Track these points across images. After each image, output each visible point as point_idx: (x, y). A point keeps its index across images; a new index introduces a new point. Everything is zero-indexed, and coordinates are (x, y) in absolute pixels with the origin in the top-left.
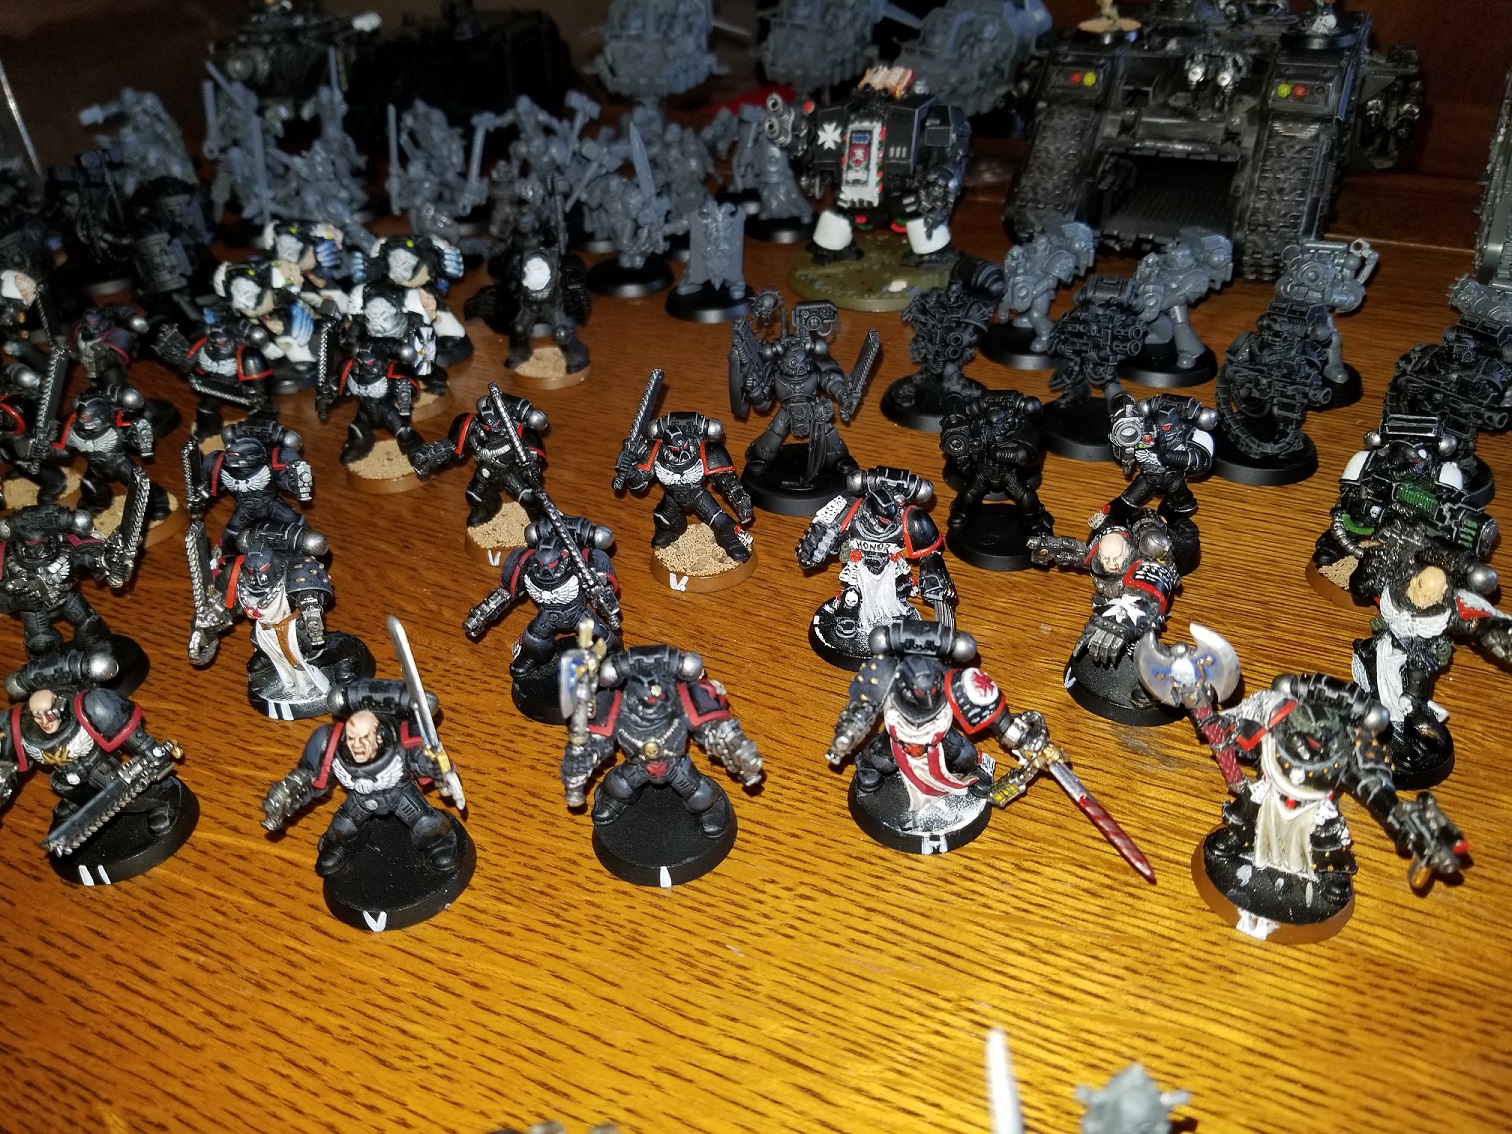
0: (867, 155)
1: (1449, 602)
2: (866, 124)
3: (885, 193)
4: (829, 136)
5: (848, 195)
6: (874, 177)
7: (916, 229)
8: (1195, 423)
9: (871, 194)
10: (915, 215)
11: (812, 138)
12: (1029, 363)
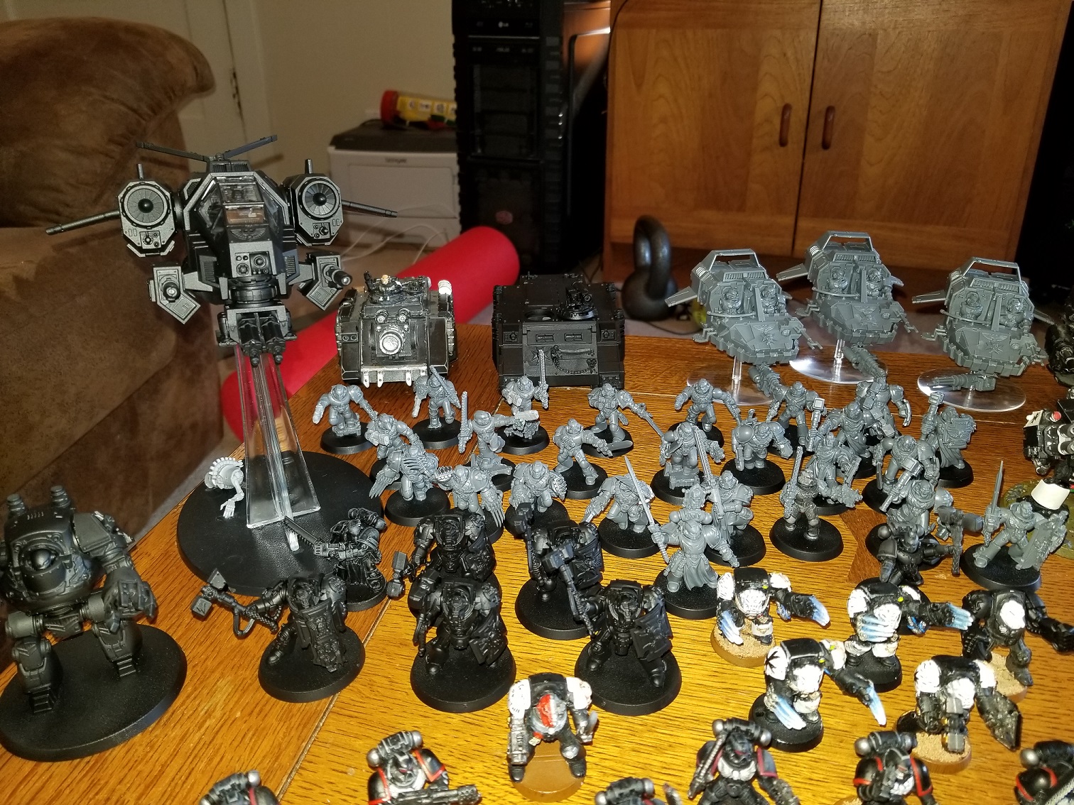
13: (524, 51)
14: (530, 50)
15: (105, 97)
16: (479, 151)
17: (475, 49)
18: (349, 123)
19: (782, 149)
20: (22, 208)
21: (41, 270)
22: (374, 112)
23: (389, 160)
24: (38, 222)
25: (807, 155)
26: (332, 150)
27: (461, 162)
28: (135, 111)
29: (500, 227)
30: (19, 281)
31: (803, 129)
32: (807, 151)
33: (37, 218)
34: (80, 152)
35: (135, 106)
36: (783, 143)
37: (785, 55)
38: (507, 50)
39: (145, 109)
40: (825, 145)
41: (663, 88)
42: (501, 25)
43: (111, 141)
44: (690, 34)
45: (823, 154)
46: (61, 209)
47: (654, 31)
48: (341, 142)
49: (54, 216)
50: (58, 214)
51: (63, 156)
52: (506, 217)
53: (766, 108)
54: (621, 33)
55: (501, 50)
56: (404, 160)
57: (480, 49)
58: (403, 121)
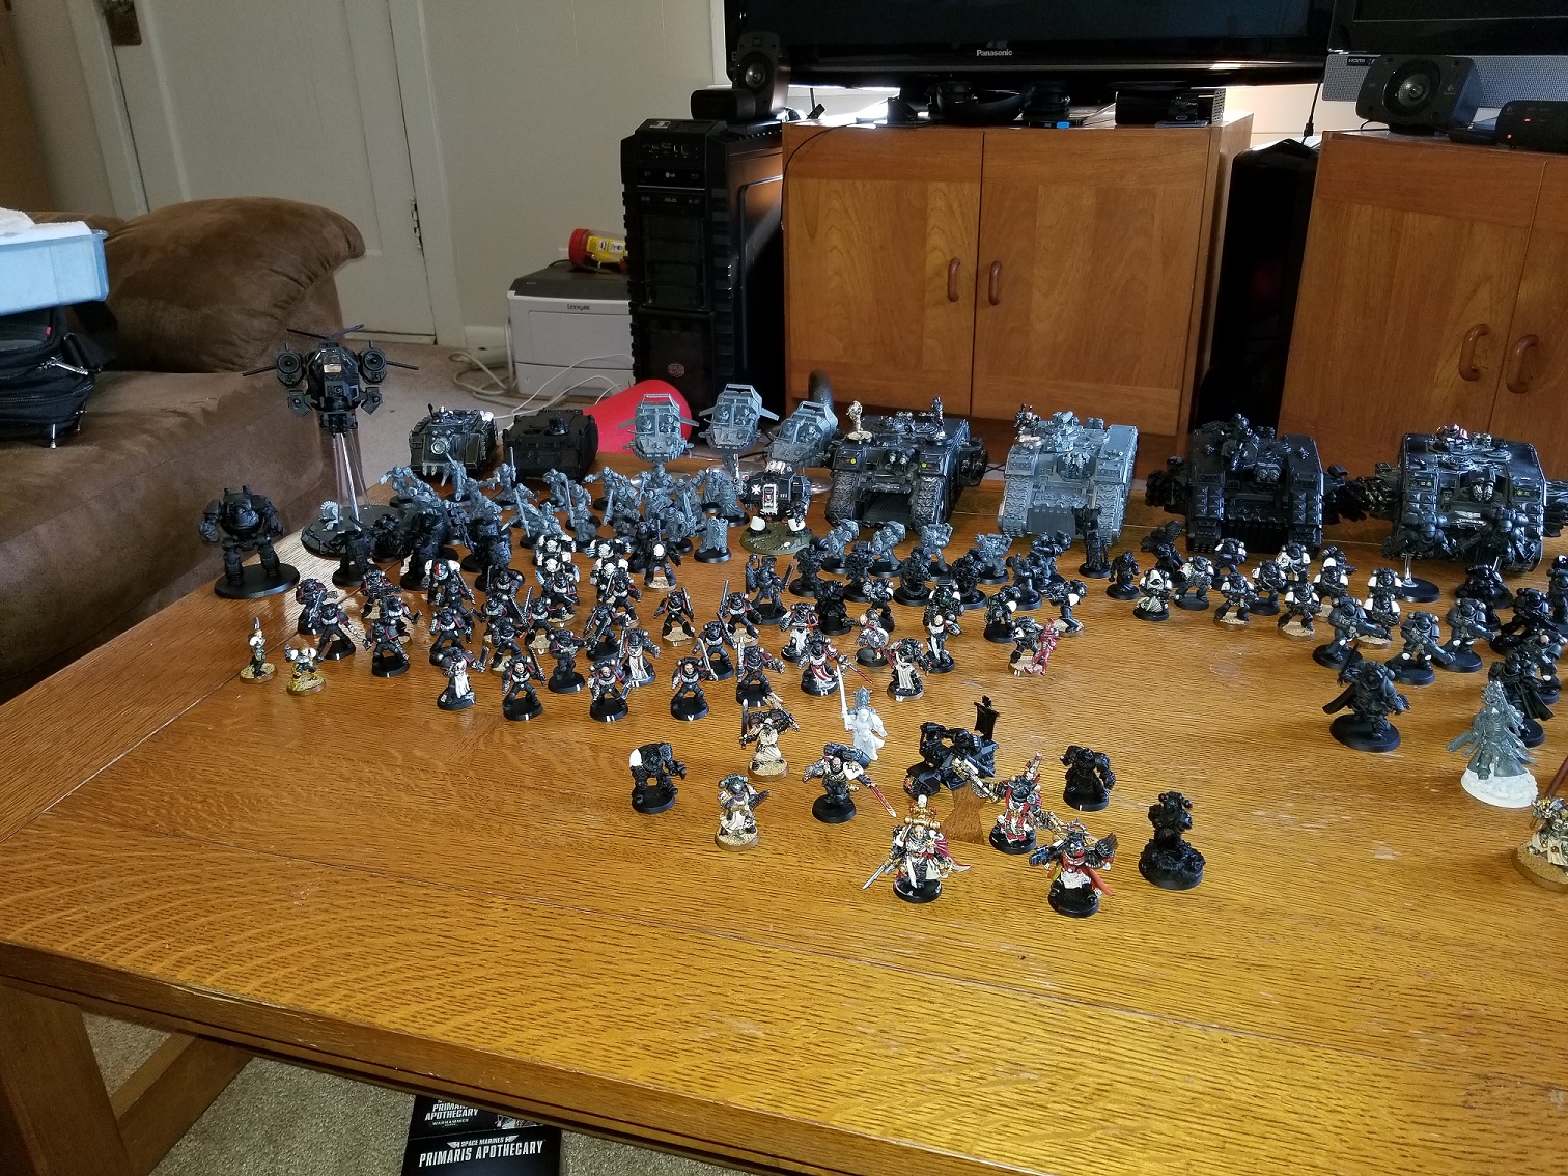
0: (772, 497)
1: (943, 623)
2: (770, 486)
3: (779, 511)
4: (756, 489)
5: (765, 511)
6: (775, 505)
7: (792, 522)
8: (887, 586)
9: (774, 511)
10: (791, 517)
11: (749, 489)
12: (840, 571)
13: (690, 201)
14: (697, 202)
15: (272, 270)
16: (650, 301)
17: (643, 199)
18: (537, 263)
19: (953, 304)
20: (205, 358)
21: (222, 405)
22: (564, 253)
23: (571, 307)
24: (216, 370)
25: (978, 310)
26: (512, 294)
27: (633, 310)
28: (295, 281)
29: (673, 381)
30: (205, 411)
31: (973, 284)
32: (978, 305)
33: (216, 367)
34: (253, 314)
35: (295, 276)
36: (952, 298)
37: (951, 207)
38: (675, 201)
39: (303, 278)
40: (993, 302)
41: (835, 239)
42: (668, 175)
43: (275, 305)
44: (858, 184)
45: (992, 308)
46: (235, 360)
47: (825, 181)
48: (521, 286)
49: (229, 365)
50: (233, 363)
51: (238, 318)
52: (678, 369)
53: (935, 260)
54: (793, 183)
55: (668, 200)
56: (587, 307)
57: (648, 199)
58: (595, 263)
